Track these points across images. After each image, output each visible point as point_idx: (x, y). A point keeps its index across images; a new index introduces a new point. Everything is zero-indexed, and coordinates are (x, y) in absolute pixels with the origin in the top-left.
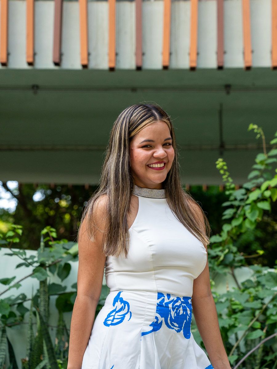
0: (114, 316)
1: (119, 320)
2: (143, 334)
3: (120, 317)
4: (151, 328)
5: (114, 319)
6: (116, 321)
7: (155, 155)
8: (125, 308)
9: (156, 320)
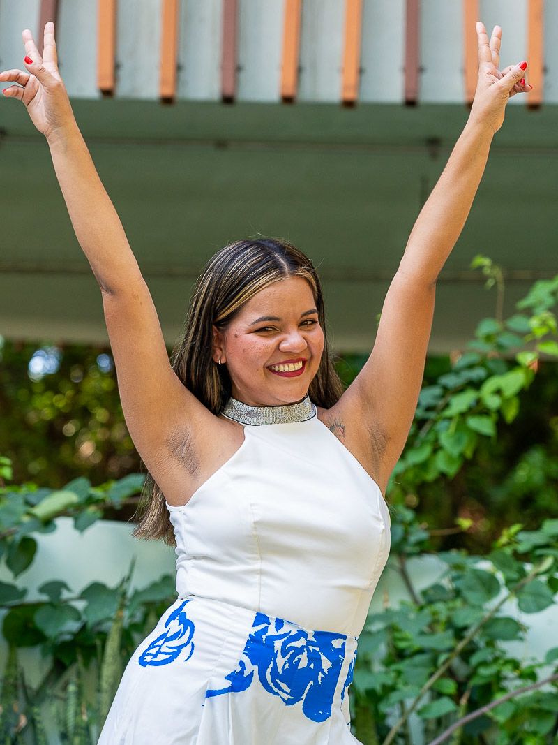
0: (160, 647)
1: (168, 656)
2: (211, 694)
3: (171, 651)
4: (228, 684)
5: (159, 652)
6: (161, 657)
7: (283, 346)
8: (183, 634)
9: (239, 669)
